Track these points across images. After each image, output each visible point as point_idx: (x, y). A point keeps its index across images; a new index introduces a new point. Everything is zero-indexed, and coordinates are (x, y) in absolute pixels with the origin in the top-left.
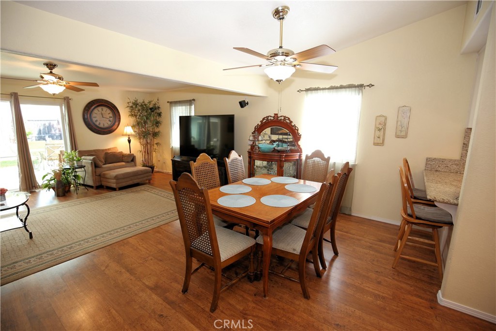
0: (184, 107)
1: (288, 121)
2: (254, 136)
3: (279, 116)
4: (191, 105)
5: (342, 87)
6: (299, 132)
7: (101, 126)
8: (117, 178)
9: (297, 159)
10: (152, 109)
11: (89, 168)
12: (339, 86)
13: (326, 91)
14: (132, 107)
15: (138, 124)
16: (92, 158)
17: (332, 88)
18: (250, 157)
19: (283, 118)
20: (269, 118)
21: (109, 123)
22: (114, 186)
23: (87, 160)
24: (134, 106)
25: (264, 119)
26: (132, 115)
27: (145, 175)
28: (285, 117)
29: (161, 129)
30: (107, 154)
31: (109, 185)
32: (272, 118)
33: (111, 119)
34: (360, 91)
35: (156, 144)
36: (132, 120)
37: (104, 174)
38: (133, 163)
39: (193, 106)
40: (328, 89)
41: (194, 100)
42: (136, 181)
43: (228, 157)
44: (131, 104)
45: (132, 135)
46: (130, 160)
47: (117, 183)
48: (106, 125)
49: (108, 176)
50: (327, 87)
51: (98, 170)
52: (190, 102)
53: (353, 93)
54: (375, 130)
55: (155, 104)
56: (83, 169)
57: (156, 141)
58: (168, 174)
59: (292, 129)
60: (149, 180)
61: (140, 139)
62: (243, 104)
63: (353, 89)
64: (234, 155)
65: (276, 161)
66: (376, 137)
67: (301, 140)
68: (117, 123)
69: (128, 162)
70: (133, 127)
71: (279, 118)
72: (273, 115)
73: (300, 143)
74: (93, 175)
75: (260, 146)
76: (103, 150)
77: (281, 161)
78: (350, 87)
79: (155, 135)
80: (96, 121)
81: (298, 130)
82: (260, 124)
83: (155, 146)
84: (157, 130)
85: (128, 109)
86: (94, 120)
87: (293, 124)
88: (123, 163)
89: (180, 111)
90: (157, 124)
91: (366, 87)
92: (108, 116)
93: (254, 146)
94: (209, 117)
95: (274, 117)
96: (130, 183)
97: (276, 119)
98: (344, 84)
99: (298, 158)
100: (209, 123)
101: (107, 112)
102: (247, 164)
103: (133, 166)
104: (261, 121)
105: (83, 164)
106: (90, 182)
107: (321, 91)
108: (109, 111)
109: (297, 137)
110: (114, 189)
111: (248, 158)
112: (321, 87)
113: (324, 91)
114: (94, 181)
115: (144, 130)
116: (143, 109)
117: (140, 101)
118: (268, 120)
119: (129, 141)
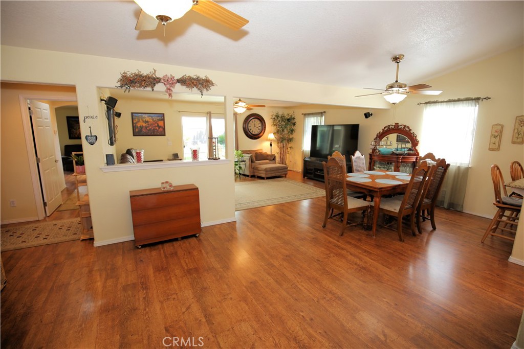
0: (316, 118)
1: (408, 129)
2: (375, 142)
3: (399, 125)
4: (321, 116)
5: (459, 100)
6: (417, 138)
7: (253, 133)
8: (266, 170)
9: (414, 162)
10: (289, 120)
11: (248, 163)
12: (456, 99)
13: (444, 103)
14: (274, 118)
15: (278, 132)
16: (250, 155)
17: (450, 101)
18: (371, 159)
19: (403, 127)
20: (391, 127)
21: (259, 131)
22: (263, 176)
23: (247, 157)
24: (276, 118)
25: (385, 128)
26: (274, 125)
27: (283, 170)
28: (405, 126)
29: (294, 135)
30: (256, 153)
31: (259, 175)
32: (393, 127)
33: (260, 128)
34: (477, 103)
35: (290, 147)
36: (274, 129)
37: (257, 168)
38: (274, 161)
39: (324, 117)
40: (446, 102)
41: (325, 112)
42: (277, 174)
43: (353, 155)
44: (274, 117)
45: (273, 140)
46: (272, 158)
47: (266, 174)
48: (256, 133)
49: (259, 169)
50: (445, 100)
51: (253, 164)
52: (321, 114)
53: (470, 105)
54: (491, 137)
55: (291, 116)
56: (243, 163)
57: (290, 145)
58: (297, 172)
59: (411, 136)
60: (286, 175)
61: (278, 143)
62: (367, 115)
63: (470, 101)
64: (358, 154)
65: (394, 162)
66: (491, 144)
67: (419, 145)
68: (263, 132)
69: (271, 160)
70: (274, 133)
71: (400, 127)
72: (394, 125)
73: (417, 148)
74: (249, 168)
75: (380, 149)
76: (254, 151)
77: (398, 162)
78: (467, 100)
79: (290, 140)
80: (251, 129)
81: (416, 137)
82: (381, 131)
83: (289, 148)
84: (291, 137)
85: (272, 120)
86: (250, 128)
87: (412, 132)
88: (268, 161)
89: (312, 121)
90: (292, 131)
91: (484, 100)
92: (258, 126)
93: (375, 150)
94: (333, 126)
95: (395, 126)
96: (274, 175)
97: (396, 127)
98: (462, 98)
99: (415, 160)
100: (333, 130)
101: (257, 122)
102: (368, 164)
103: (274, 163)
104: (383, 130)
105: (245, 160)
106: (247, 173)
107: (440, 104)
108: (259, 122)
109: (415, 143)
110: (263, 178)
111: (369, 159)
112: (440, 101)
113: (442, 103)
114: (250, 172)
115: (281, 136)
116: (282, 120)
117: (280, 114)
118: (389, 128)
119: (271, 145)
